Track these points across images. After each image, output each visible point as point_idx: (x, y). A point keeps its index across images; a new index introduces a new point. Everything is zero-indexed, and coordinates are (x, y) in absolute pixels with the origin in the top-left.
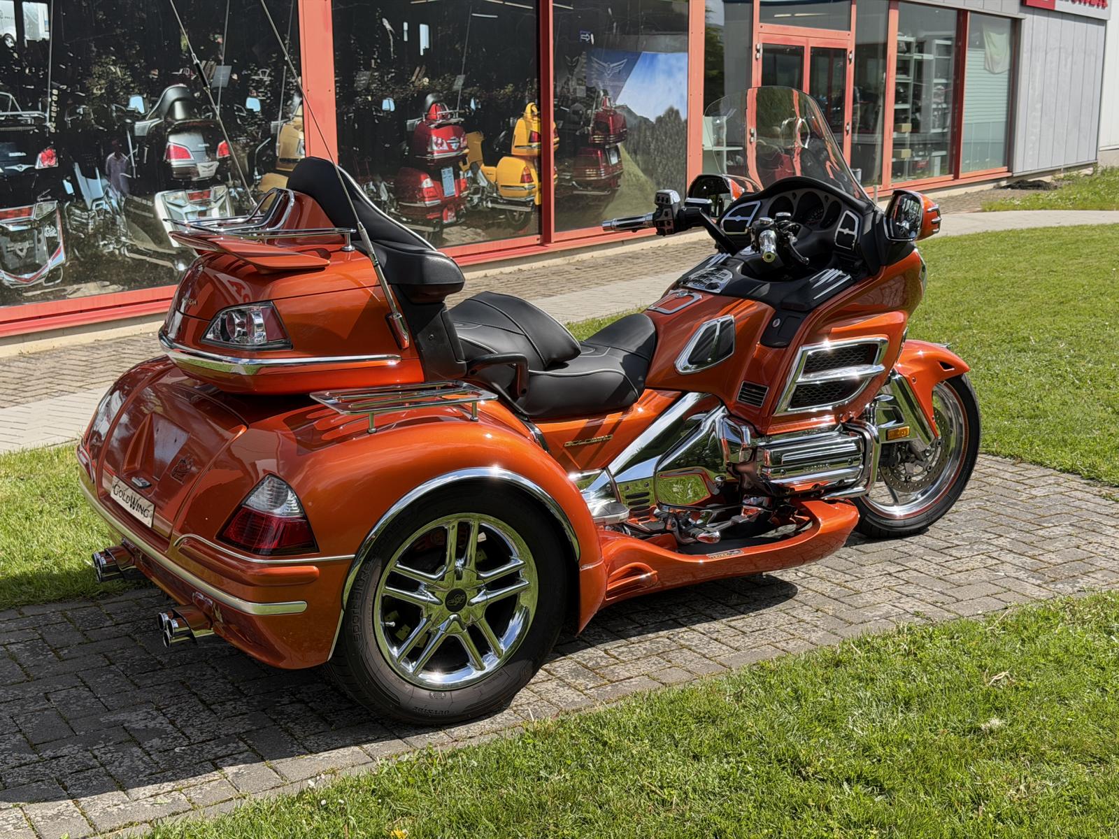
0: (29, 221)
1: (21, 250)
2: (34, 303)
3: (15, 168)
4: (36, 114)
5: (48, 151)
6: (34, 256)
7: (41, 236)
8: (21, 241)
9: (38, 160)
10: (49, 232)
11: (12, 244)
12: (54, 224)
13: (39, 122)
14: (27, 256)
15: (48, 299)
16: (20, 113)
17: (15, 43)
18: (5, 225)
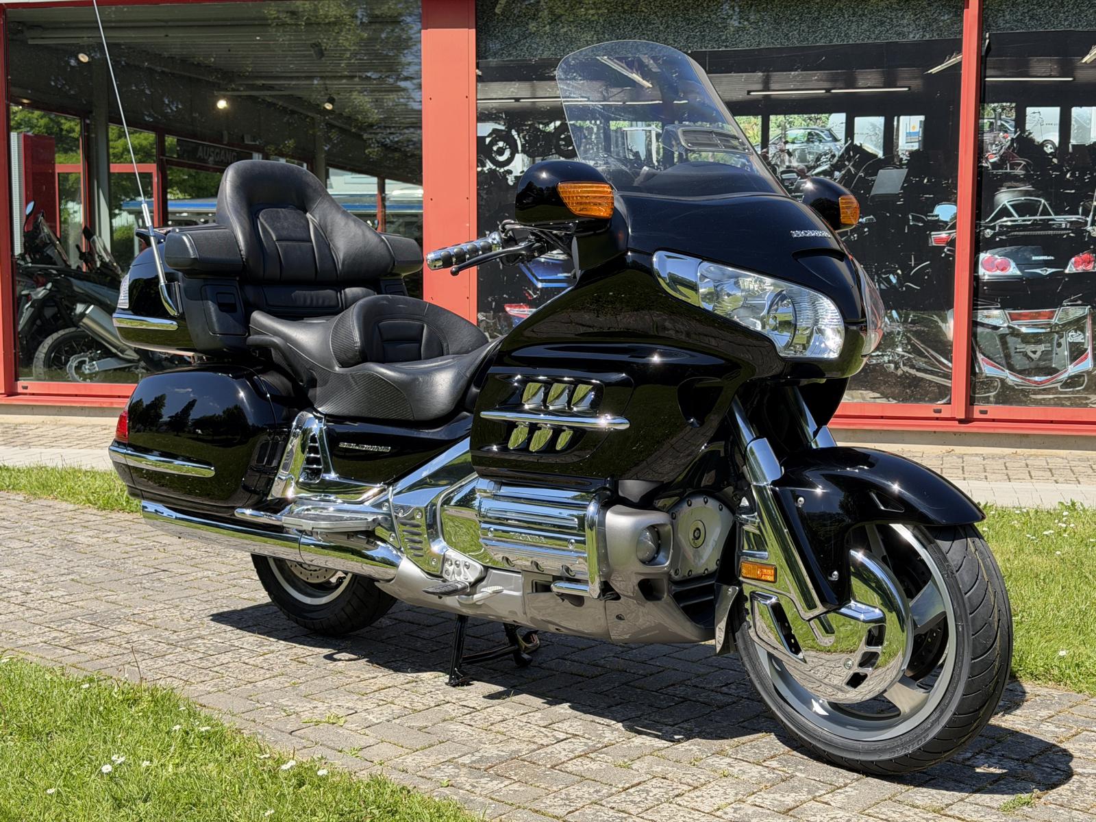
0: (1049, 324)
1: (1034, 352)
2: (1042, 407)
3: (1038, 271)
4: (1073, 218)
5: (1085, 255)
6: (1051, 360)
7: (1062, 341)
8: (1034, 343)
9: (1070, 264)
10: (1074, 337)
11: (1024, 345)
12: (1082, 330)
13: (1078, 227)
14: (1039, 359)
15: (1063, 405)
16: (1053, 217)
17: (1056, 149)
18: (1016, 327)
